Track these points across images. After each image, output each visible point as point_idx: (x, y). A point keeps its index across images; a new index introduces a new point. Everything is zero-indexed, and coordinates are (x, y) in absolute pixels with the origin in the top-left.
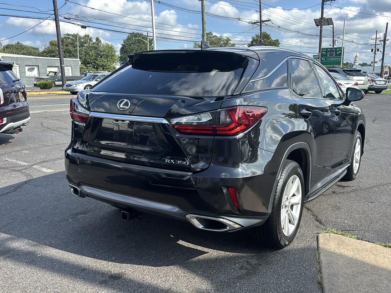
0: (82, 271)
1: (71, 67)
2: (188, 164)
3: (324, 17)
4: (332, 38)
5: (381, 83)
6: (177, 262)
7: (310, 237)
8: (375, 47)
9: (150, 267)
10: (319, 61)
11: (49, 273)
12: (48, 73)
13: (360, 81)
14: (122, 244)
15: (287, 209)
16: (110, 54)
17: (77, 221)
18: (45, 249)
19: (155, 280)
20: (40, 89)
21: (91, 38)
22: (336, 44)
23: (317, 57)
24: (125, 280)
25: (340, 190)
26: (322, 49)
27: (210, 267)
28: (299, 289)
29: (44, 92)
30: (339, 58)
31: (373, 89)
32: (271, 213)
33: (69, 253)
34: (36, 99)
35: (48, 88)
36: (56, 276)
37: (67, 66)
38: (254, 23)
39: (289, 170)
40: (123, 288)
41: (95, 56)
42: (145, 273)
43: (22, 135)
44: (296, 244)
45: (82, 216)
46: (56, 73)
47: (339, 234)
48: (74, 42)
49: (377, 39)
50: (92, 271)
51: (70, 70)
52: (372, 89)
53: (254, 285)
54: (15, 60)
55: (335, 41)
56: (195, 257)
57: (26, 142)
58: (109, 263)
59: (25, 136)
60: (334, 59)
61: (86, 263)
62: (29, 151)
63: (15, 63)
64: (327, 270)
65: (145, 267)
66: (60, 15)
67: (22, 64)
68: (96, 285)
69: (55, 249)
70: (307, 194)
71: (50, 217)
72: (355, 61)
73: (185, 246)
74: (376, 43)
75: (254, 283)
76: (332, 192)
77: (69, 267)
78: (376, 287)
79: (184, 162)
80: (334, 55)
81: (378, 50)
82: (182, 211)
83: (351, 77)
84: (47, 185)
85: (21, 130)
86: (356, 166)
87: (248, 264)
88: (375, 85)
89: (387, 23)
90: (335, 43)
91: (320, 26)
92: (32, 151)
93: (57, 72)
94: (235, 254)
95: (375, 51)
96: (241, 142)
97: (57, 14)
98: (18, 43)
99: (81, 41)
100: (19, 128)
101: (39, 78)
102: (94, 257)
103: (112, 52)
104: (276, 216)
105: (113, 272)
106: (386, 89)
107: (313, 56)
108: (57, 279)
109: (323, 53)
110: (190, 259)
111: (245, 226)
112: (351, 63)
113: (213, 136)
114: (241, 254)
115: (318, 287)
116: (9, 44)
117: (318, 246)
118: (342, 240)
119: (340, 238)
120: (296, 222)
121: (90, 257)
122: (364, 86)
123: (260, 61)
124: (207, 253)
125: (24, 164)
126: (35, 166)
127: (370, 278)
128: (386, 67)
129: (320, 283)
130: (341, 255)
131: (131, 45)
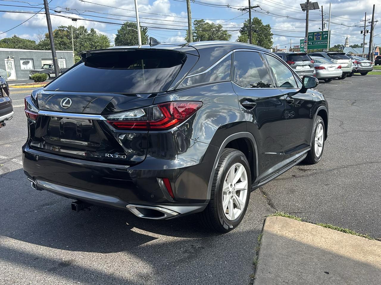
0: (35, 259)
1: (65, 59)
2: (125, 158)
3: (310, 1)
4: (322, 22)
5: (366, 65)
6: (126, 248)
7: (257, 220)
8: (365, 29)
9: (99, 254)
10: (306, 45)
11: (4, 262)
12: (43, 65)
13: (344, 64)
14: (78, 233)
15: (231, 195)
16: (104, 45)
17: (42, 212)
18: (5, 240)
19: (102, 266)
20: (35, 82)
21: (86, 30)
22: (326, 27)
23: (304, 41)
24: (73, 267)
25: (302, 173)
26: (309, 33)
27: (156, 252)
28: (234, 270)
29: (38, 85)
30: (325, 41)
31: (359, 70)
32: (211, 199)
33: (26, 243)
34: (28, 93)
35: (42, 81)
36: (9, 265)
37: (61, 58)
38: (244, 9)
39: (231, 158)
40: (70, 274)
41: (90, 48)
42: (94, 260)
43: (7, 129)
44: (242, 228)
45: (48, 207)
46: (50, 65)
47: (286, 217)
48: (69, 34)
49: (366, 21)
50: (45, 259)
51: (64, 62)
52: (358, 72)
53: (192, 268)
54: (10, 54)
55: (324, 24)
56: (144, 243)
57: (10, 136)
58: (62, 251)
59: (10, 130)
60: (321, 43)
61: (41, 251)
62: (11, 144)
63: (10, 57)
64: (265, 251)
65: (94, 254)
66: (50, 9)
67: (17, 58)
68: (45, 272)
69: (15, 239)
70: (256, 179)
71: (18, 209)
72: (346, 43)
73: (138, 233)
74: (365, 25)
75: (193, 266)
76: (293, 176)
77: (23, 257)
78: (305, 266)
79: (122, 156)
80: (321, 39)
81: (367, 32)
82: (122, 202)
83: (335, 60)
84: (21, 178)
85: (4, 125)
86: (318, 150)
87: (192, 248)
88: (360, 67)
89: (374, 5)
90: (324, 26)
91: (306, 11)
92: (15, 145)
93: (52, 65)
94: (182, 239)
95: (365, 33)
96: (176, 134)
97: (47, 7)
98: (15, 36)
99: (76, 33)
100: (2, 123)
101: (34, 71)
102: (50, 246)
103: (106, 43)
104: (216, 202)
105: (63, 260)
106: (371, 71)
107: (300, 40)
108: (10, 268)
109: (310, 37)
110: (139, 245)
111: (182, 213)
112: (342, 45)
113: (147, 130)
114: (188, 238)
115: (252, 268)
116: (6, 38)
117: (263, 229)
118: (286, 223)
119: (286, 220)
120: (242, 207)
121: (45, 246)
122: (349, 69)
123: (199, 56)
124: (157, 238)
125: (4, 157)
126: (14, 159)
127: (302, 257)
128: (377, 48)
129: (254, 264)
130: (282, 237)
131: (125, 35)
